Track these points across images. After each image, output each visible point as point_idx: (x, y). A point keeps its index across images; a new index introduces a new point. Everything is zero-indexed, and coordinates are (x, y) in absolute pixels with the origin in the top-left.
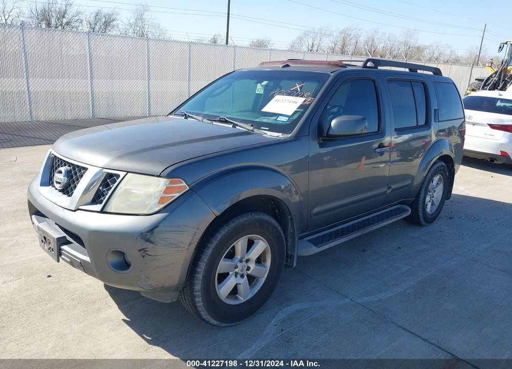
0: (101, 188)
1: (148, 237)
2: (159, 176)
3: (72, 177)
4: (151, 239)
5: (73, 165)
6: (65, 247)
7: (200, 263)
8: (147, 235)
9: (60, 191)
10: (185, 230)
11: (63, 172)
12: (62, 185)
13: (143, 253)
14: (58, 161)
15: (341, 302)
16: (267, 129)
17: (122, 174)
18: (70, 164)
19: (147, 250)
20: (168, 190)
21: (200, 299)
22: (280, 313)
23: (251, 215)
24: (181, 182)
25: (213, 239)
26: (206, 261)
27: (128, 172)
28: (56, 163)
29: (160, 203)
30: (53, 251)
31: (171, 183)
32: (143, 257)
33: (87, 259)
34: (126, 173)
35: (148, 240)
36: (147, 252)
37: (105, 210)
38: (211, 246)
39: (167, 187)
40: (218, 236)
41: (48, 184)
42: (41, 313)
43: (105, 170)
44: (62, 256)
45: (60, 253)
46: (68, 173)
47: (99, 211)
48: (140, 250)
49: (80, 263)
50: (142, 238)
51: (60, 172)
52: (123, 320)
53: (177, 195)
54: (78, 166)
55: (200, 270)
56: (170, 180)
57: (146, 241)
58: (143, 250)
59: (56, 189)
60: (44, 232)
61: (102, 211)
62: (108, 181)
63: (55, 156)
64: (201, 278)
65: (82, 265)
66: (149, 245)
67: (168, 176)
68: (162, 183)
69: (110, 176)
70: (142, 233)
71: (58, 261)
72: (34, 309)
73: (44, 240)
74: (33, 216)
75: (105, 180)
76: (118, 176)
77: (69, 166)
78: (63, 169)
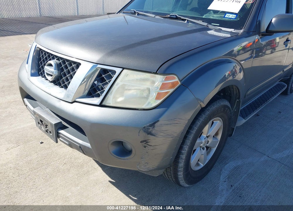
0: (96, 82)
1: (150, 130)
2: (156, 73)
3: (62, 70)
4: (153, 132)
5: (62, 58)
6: (62, 132)
7: (184, 146)
8: (149, 129)
9: (51, 82)
10: (179, 122)
11: (53, 64)
12: (54, 77)
13: (145, 144)
14: (45, 54)
15: (262, 159)
16: (219, 25)
17: (118, 70)
18: (59, 58)
19: (149, 141)
20: (163, 87)
21: (182, 173)
22: (223, 170)
23: (219, 102)
24: (174, 78)
25: (194, 126)
26: (189, 144)
27: (123, 69)
28: (43, 56)
29: (157, 98)
30: (50, 132)
31: (166, 79)
32: (145, 147)
33: (88, 145)
34: (121, 69)
35: (150, 133)
36: (149, 144)
37: (104, 104)
38: (193, 132)
39: (163, 84)
40: (197, 123)
41: (38, 75)
42: (44, 178)
43: (99, 66)
44: (60, 139)
45: (58, 136)
46: (58, 66)
47: (98, 104)
48: (141, 142)
49: (80, 147)
50: (145, 132)
51: (50, 65)
52: (110, 181)
53: (171, 91)
54: (68, 61)
55: (184, 152)
56: (166, 76)
57: (148, 134)
58: (145, 142)
59: (47, 80)
60: (40, 116)
61: (101, 105)
62: (103, 76)
63: (41, 49)
64: (184, 158)
65: (82, 149)
66: (151, 137)
67: (164, 73)
68: (159, 79)
69: (105, 71)
70: (144, 127)
71: (57, 142)
72: (38, 174)
73: (40, 123)
74: (25, 100)
75: (99, 75)
76: (114, 72)
77: (58, 59)
78: (52, 62)
